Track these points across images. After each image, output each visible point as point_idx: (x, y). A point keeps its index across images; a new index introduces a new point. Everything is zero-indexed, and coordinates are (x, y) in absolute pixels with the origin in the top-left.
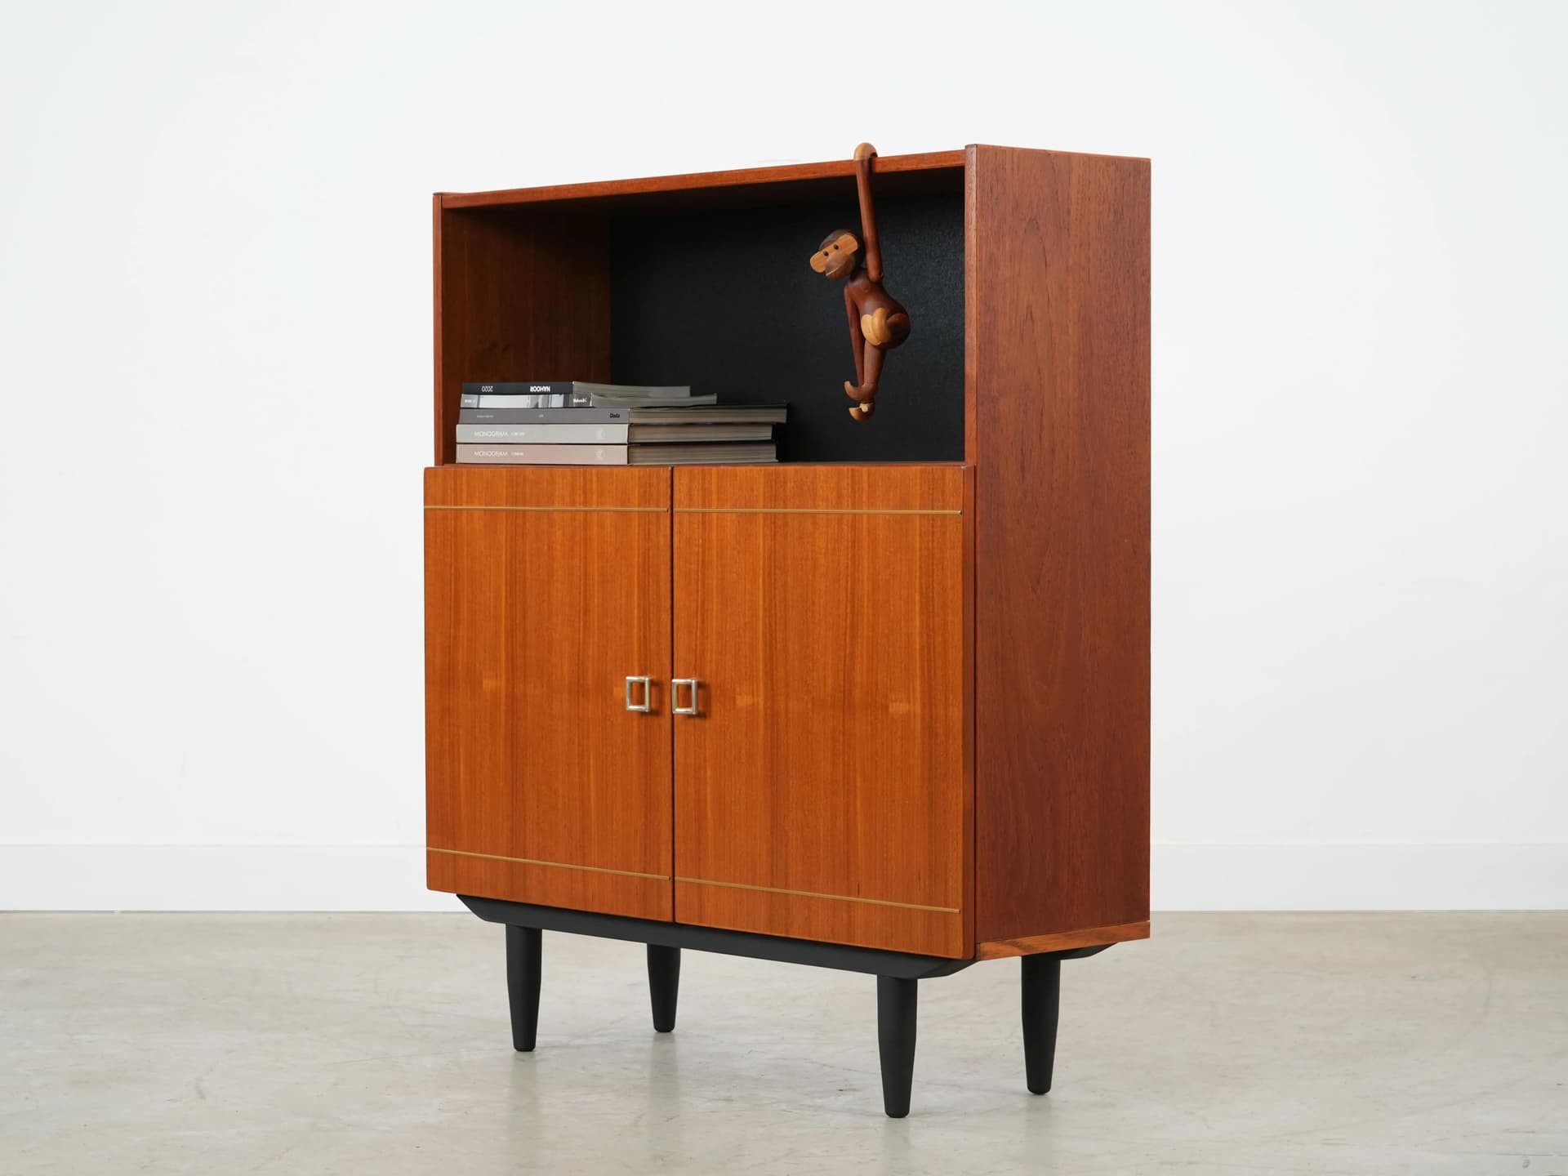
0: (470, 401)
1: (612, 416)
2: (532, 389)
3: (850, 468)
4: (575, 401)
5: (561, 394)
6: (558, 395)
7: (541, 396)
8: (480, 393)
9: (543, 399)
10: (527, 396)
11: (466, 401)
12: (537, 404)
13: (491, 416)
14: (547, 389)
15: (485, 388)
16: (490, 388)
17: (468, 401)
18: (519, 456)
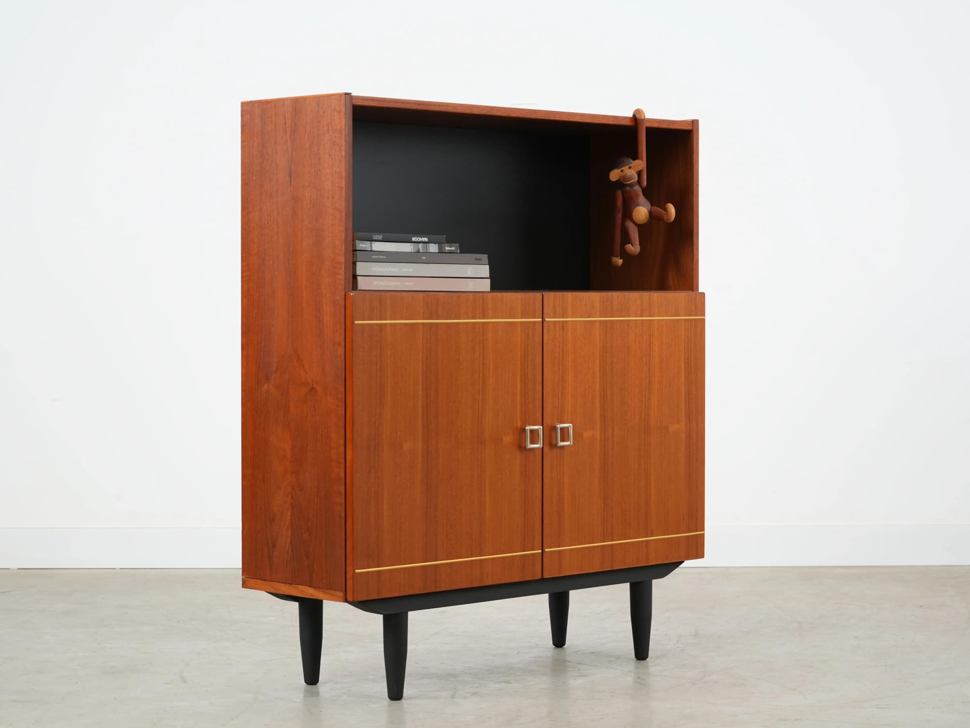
0: (364, 246)
1: (476, 259)
2: (414, 239)
3: (648, 293)
4: (447, 248)
5: (435, 243)
6: (433, 244)
7: (421, 244)
8: (372, 240)
9: (422, 246)
10: (410, 244)
11: (361, 245)
12: (419, 249)
13: (385, 257)
14: (426, 239)
15: (375, 237)
16: (380, 237)
17: (362, 245)
18: (409, 285)
